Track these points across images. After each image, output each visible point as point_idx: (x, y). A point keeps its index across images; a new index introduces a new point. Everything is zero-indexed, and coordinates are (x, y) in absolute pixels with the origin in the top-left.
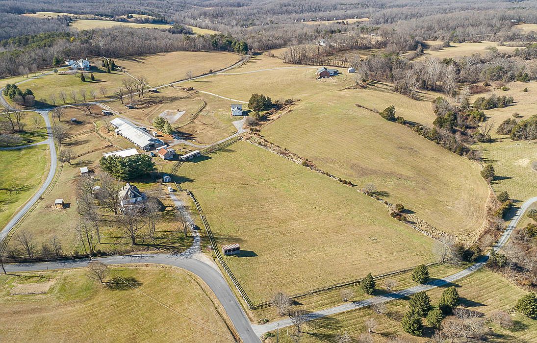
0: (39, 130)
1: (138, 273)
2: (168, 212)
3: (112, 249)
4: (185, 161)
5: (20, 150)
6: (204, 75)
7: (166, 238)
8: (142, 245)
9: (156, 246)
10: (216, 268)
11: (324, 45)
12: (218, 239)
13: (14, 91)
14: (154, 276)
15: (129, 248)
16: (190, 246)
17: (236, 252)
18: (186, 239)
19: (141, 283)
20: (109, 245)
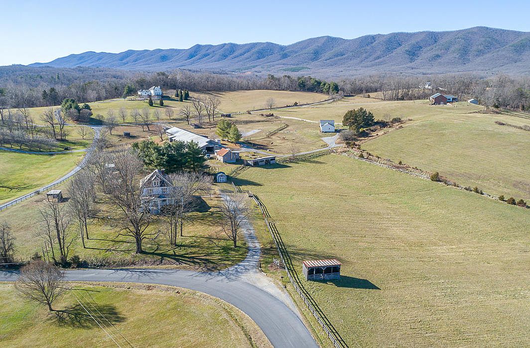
0: (84, 141)
1: (127, 299)
2: (213, 213)
3: (100, 257)
4: (252, 166)
5: (52, 155)
6: (287, 106)
7: (198, 246)
8: (153, 254)
9: (177, 258)
10: (288, 301)
11: (429, 87)
12: (295, 254)
13: (71, 105)
14: (153, 307)
15: (128, 257)
16: (240, 261)
17: (332, 275)
18: (234, 250)
19: (123, 319)
20: (98, 251)
